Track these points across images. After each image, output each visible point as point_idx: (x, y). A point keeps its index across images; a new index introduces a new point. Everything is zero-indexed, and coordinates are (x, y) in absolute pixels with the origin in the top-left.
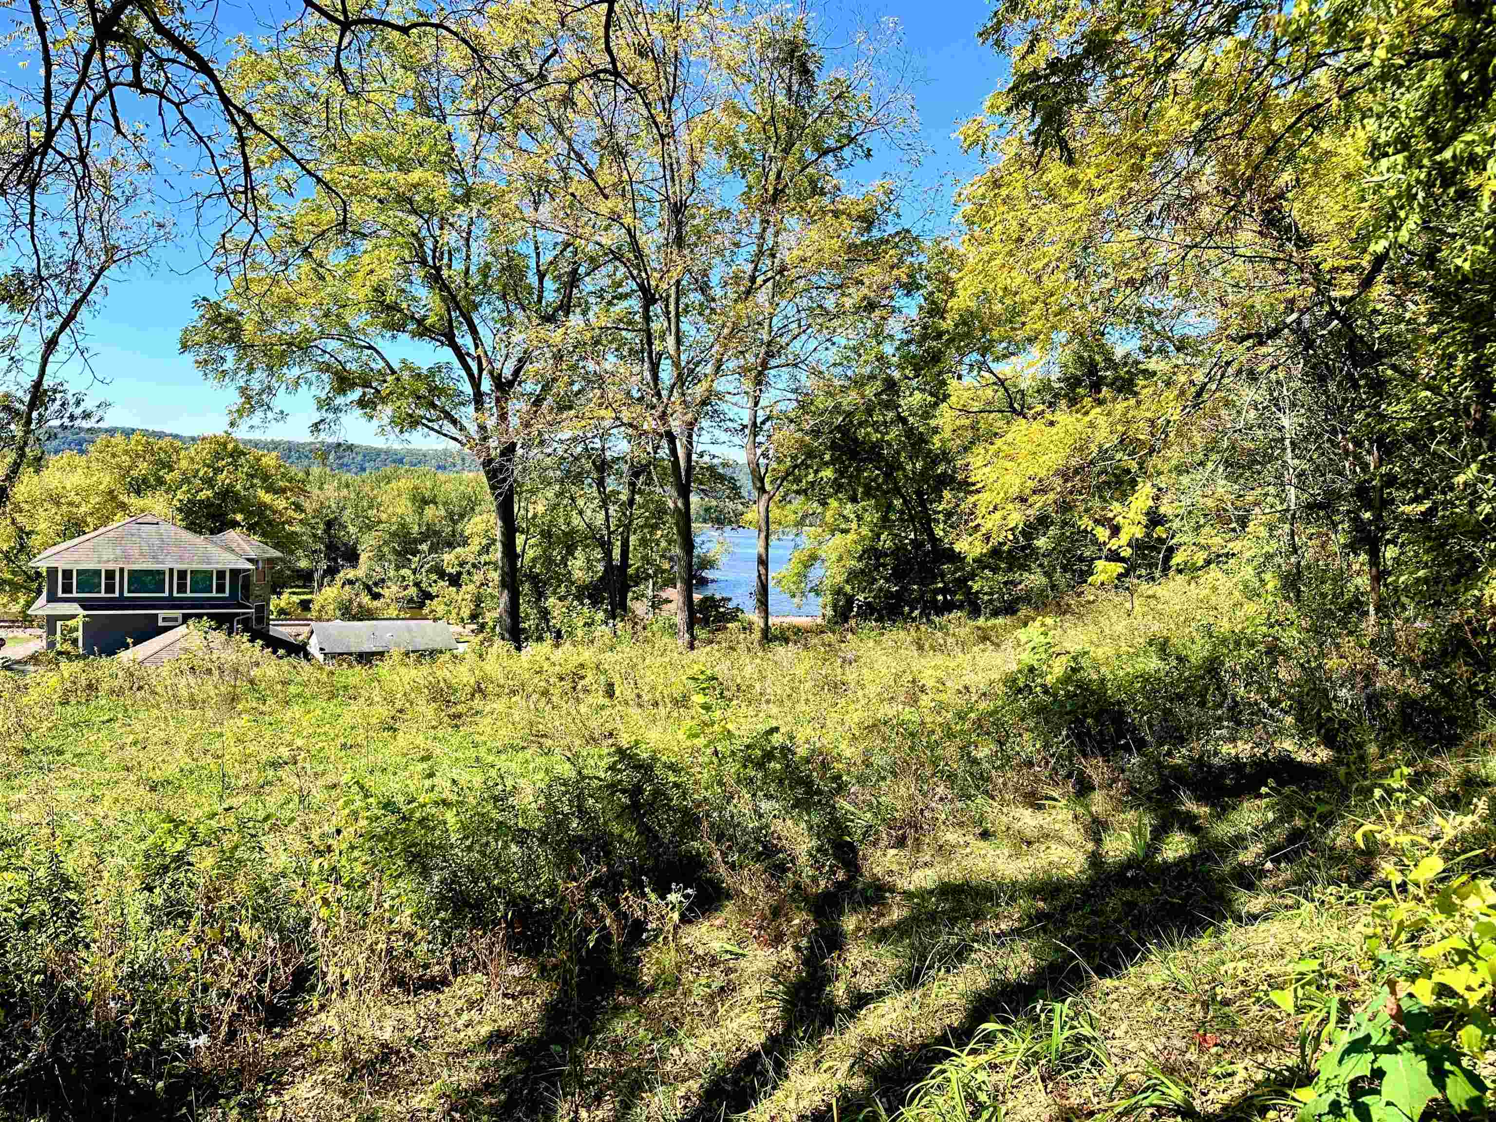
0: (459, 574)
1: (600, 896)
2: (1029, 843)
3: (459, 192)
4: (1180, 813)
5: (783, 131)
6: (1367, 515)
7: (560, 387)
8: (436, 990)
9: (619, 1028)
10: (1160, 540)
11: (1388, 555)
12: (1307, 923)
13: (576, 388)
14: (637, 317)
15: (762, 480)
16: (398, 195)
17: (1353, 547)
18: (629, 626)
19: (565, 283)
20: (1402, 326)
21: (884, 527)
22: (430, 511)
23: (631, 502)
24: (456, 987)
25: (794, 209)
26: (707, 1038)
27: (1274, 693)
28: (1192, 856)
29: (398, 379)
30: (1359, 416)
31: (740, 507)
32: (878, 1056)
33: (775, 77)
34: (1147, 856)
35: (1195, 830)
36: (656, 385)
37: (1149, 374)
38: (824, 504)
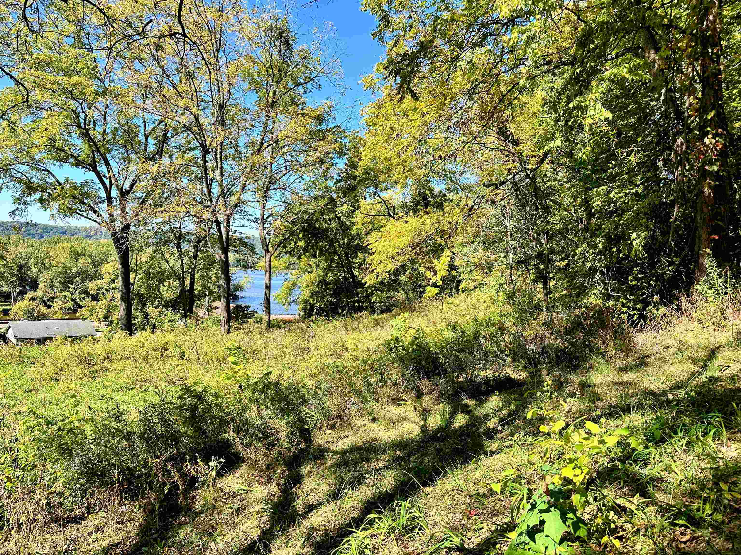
0: (98, 294)
1: (172, 466)
2: (394, 423)
3: (100, 90)
4: (462, 404)
5: (276, 73)
6: (542, 267)
7: (156, 195)
8: (77, 523)
9: (181, 534)
10: (455, 277)
11: (551, 284)
12: (515, 454)
13: (165, 196)
14: (199, 160)
15: (267, 246)
16: (64, 89)
17: (536, 281)
18: (194, 321)
19: (160, 141)
20: (556, 182)
21: (329, 270)
22: (81, 261)
23: (196, 256)
24: (88, 520)
25: (282, 111)
26: (229, 535)
27: (503, 348)
28: (467, 425)
29: (63, 188)
30: (539, 222)
31: (256, 260)
32: (317, 536)
33: (272, 45)
34: (447, 426)
35: (468, 412)
36: (209, 195)
37: (450, 201)
38: (299, 258)
